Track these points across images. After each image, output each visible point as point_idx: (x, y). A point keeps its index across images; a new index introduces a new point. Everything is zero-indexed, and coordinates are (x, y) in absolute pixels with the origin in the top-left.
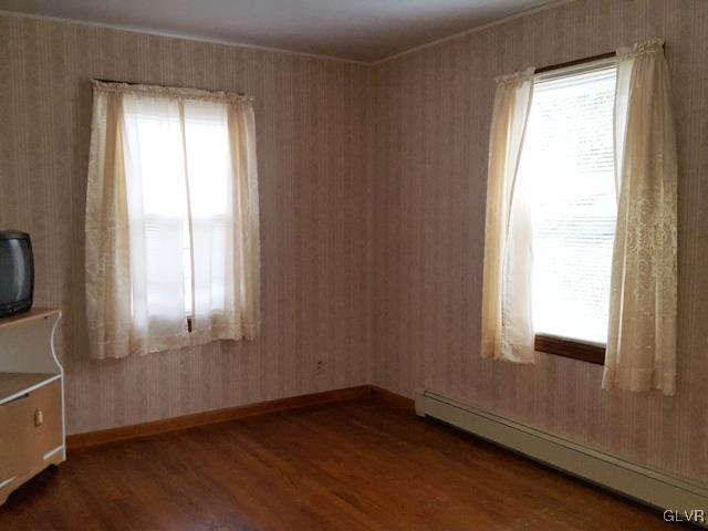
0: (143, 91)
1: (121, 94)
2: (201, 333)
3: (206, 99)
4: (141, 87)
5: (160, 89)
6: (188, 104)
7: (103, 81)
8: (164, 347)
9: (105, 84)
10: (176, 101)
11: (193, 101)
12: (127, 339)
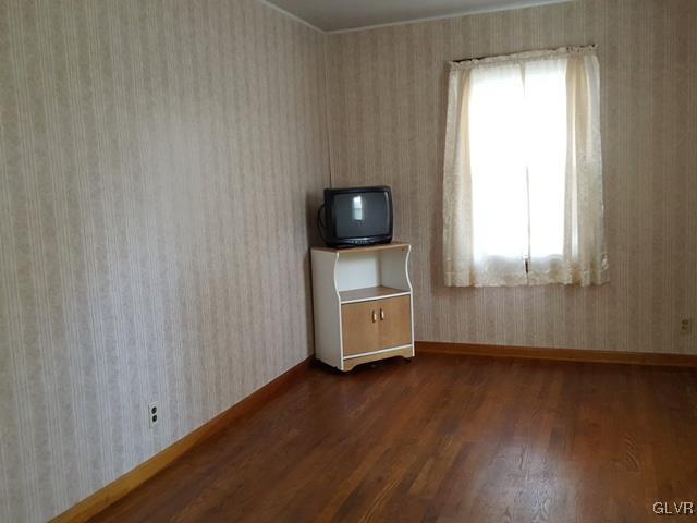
0: (490, 63)
1: (470, 70)
2: (537, 275)
3: (546, 58)
4: (487, 60)
5: (504, 58)
6: (529, 66)
7: (458, 61)
8: (503, 283)
9: (457, 64)
10: (518, 66)
11: (533, 62)
12: (468, 272)
